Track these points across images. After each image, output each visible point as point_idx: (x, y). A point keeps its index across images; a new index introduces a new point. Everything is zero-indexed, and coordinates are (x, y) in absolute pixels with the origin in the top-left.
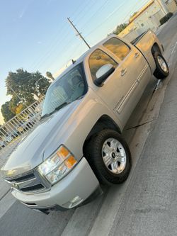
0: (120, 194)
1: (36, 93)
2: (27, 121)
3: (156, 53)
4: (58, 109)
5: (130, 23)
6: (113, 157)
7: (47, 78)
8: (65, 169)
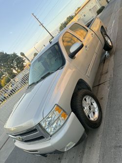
0: (98, 135)
1: (15, 68)
2: (10, 88)
3: (104, 33)
4: (43, 78)
5: (76, 15)
6: (90, 109)
7: (22, 57)
8: (59, 123)
